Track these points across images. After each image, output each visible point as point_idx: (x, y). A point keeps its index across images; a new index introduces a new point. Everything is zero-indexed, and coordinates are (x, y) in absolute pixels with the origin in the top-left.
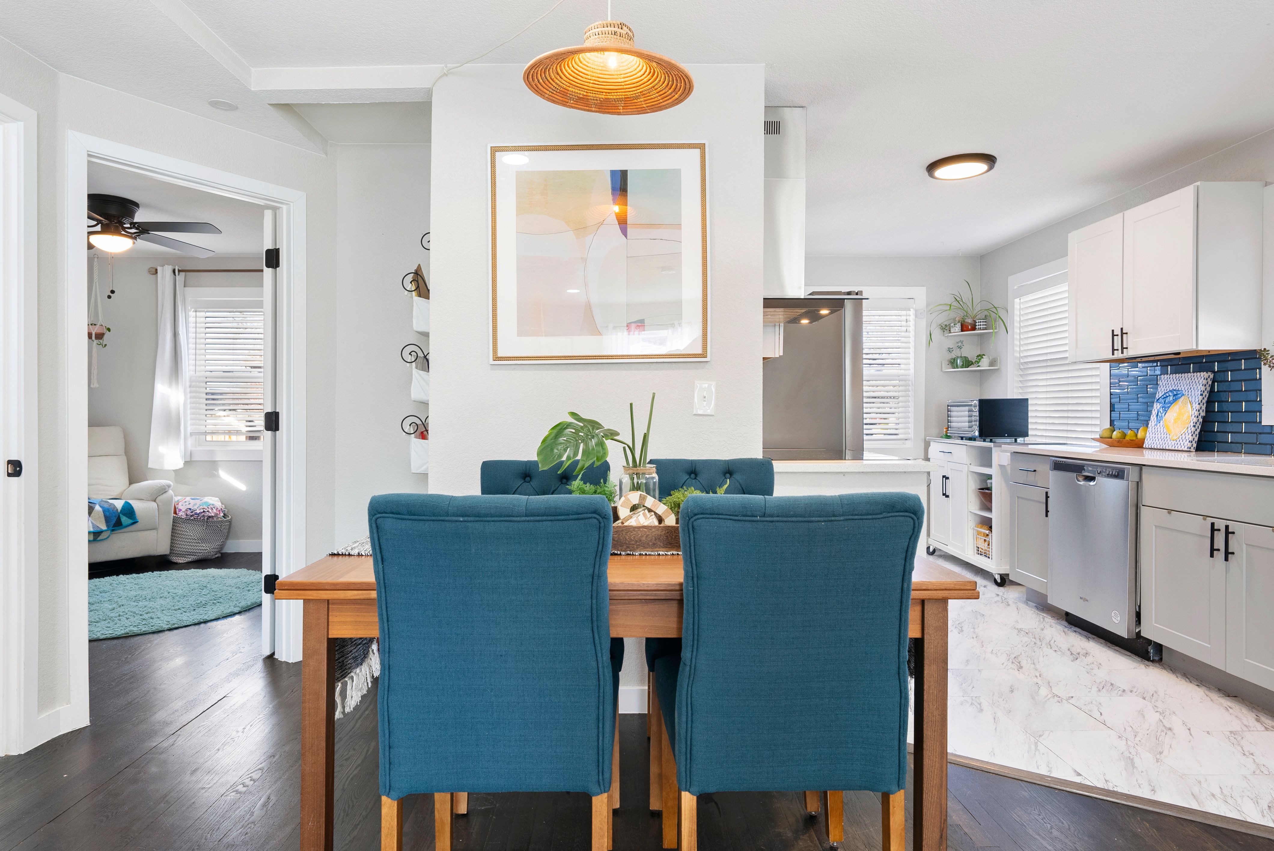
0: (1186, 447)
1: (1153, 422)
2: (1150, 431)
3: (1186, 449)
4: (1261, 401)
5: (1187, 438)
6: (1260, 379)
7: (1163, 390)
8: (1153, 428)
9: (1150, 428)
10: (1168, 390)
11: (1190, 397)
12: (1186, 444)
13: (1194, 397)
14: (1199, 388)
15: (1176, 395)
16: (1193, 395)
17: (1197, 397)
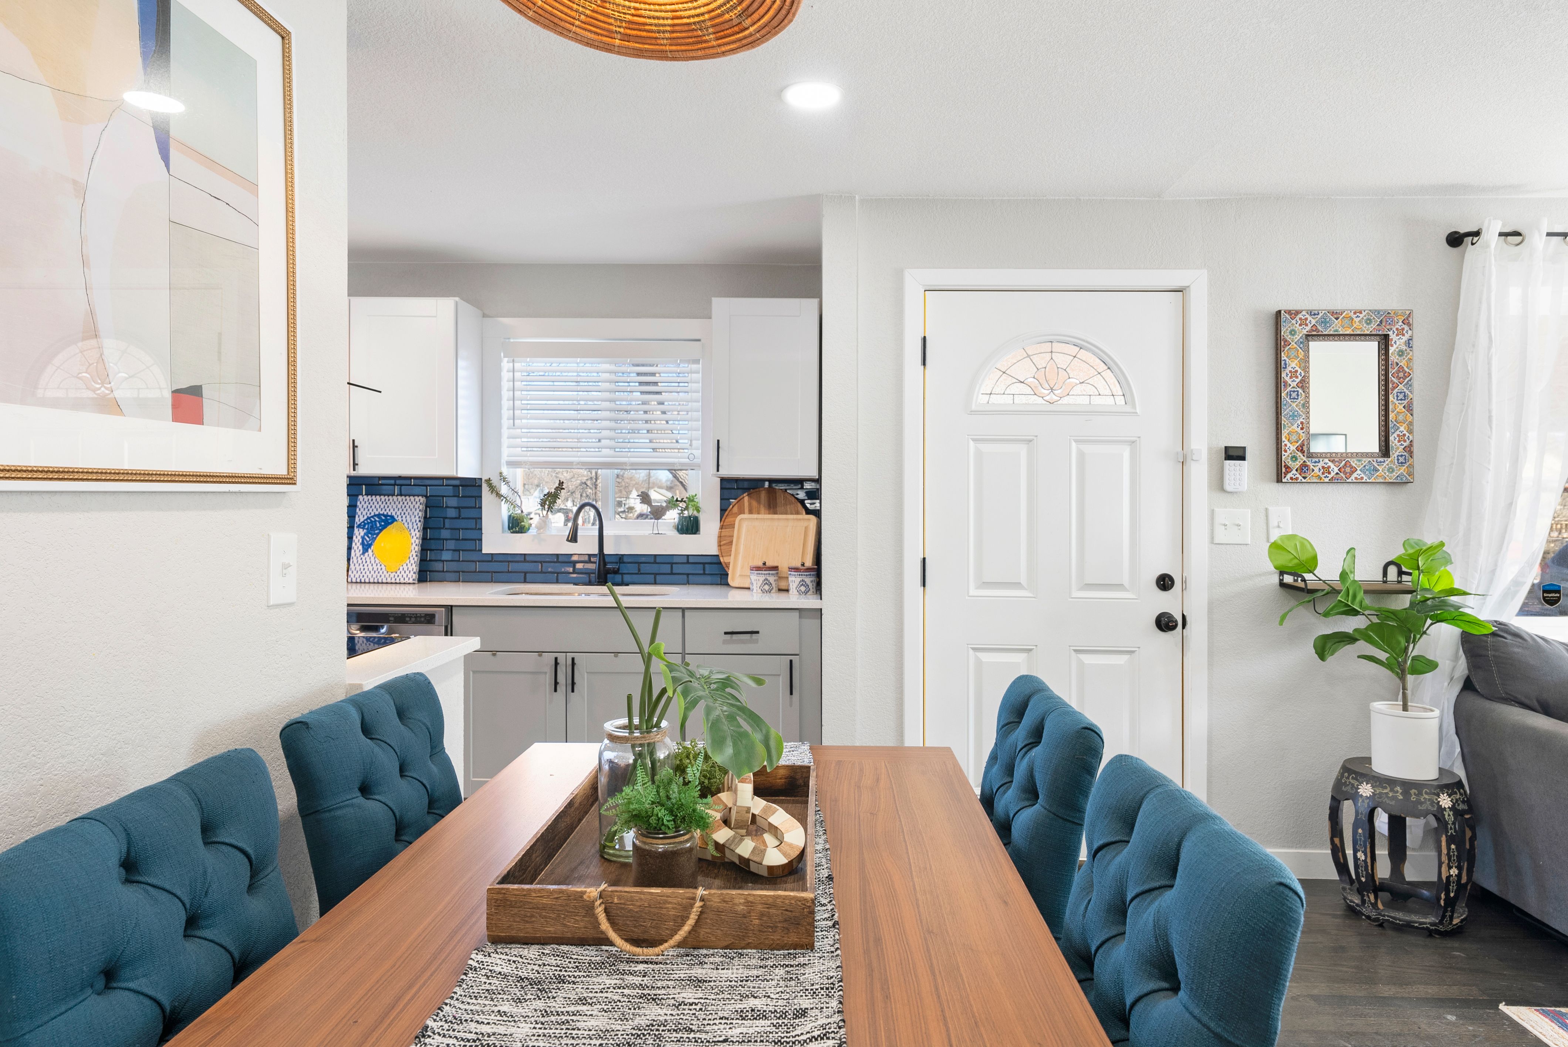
0: (410, 579)
1: (357, 551)
2: (355, 561)
3: (411, 581)
4: (481, 529)
5: (410, 569)
6: (481, 507)
7: (364, 513)
8: (359, 558)
9: (355, 558)
10: (372, 514)
11: (406, 524)
12: (410, 576)
13: (410, 524)
14: (416, 513)
15: (388, 520)
16: (408, 521)
17: (415, 524)
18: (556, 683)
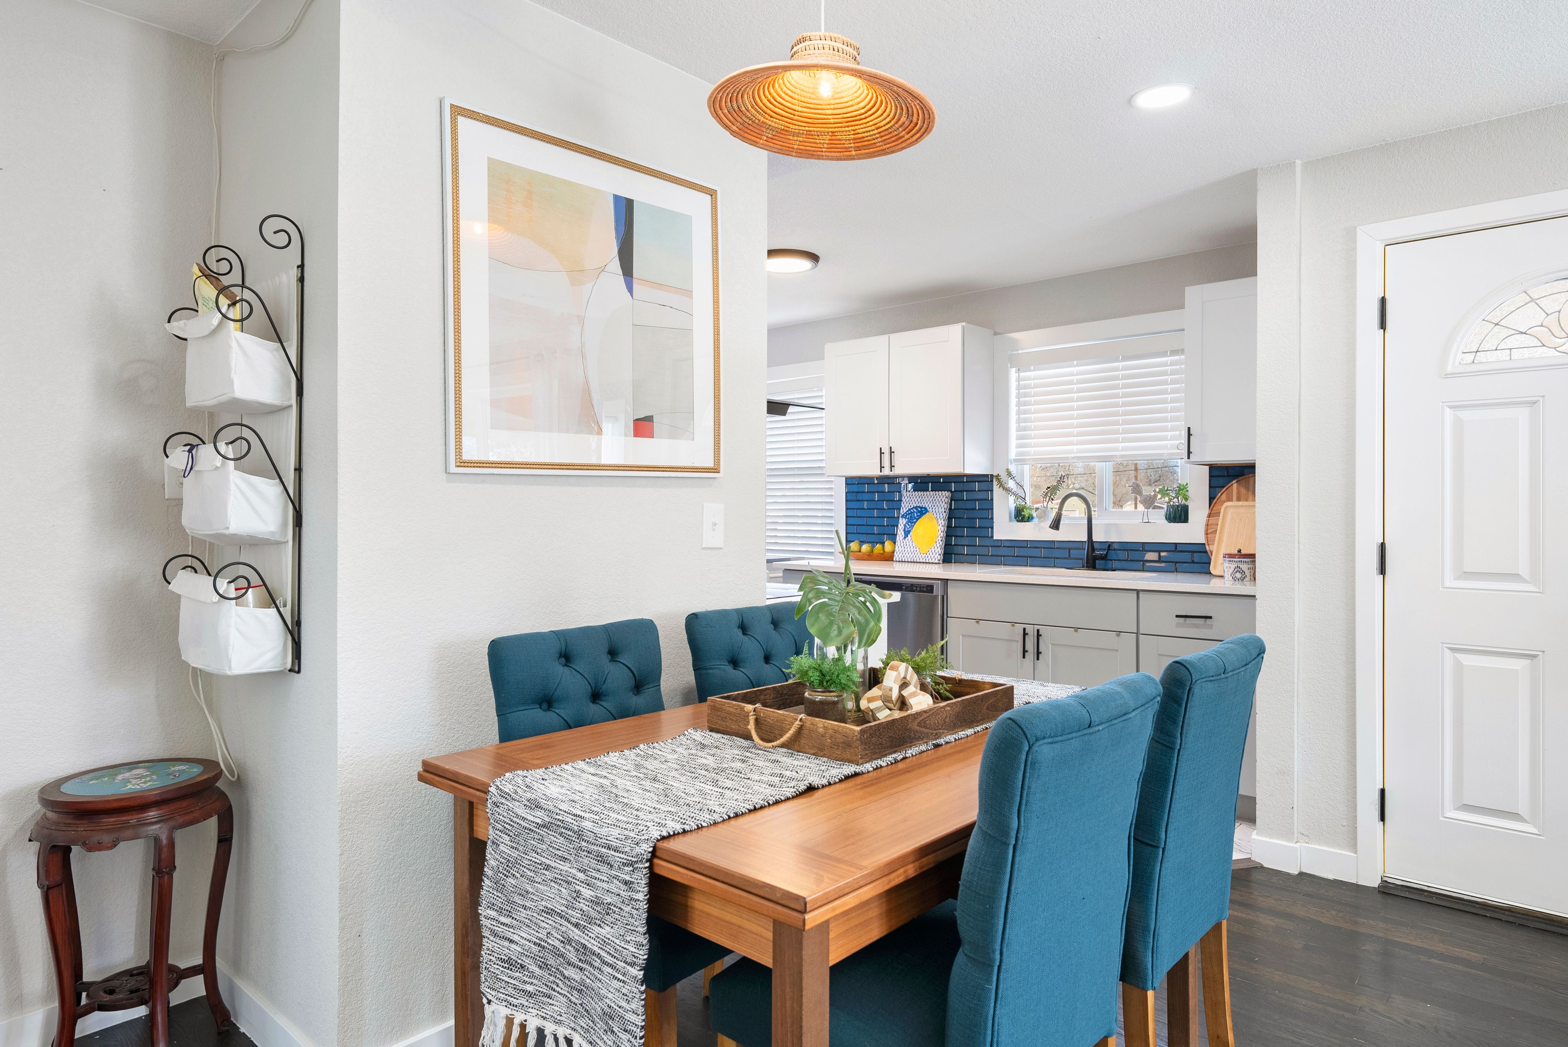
0: (937, 560)
1: (901, 536)
2: (899, 545)
3: (937, 561)
4: (992, 518)
5: (937, 551)
6: (992, 500)
7: (907, 506)
8: (902, 542)
9: (899, 542)
10: (912, 507)
11: (935, 514)
12: (936, 557)
13: (938, 514)
14: (942, 506)
15: (922, 511)
16: (937, 512)
17: (941, 514)
18: (1025, 651)
